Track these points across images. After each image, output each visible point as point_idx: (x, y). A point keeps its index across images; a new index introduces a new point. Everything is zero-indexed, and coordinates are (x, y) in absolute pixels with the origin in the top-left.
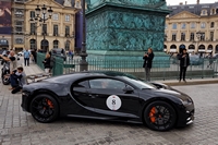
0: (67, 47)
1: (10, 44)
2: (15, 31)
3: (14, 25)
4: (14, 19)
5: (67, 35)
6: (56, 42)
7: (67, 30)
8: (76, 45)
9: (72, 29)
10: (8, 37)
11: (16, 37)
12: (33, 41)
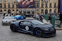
0: (55, 12)
1: (35, 11)
2: (36, 7)
3: (36, 5)
4: (36, 3)
5: (55, 7)
6: (51, 10)
7: (55, 5)
8: (58, 11)
9: (57, 4)
10: (34, 9)
11: (37, 9)
12: (42, 10)
